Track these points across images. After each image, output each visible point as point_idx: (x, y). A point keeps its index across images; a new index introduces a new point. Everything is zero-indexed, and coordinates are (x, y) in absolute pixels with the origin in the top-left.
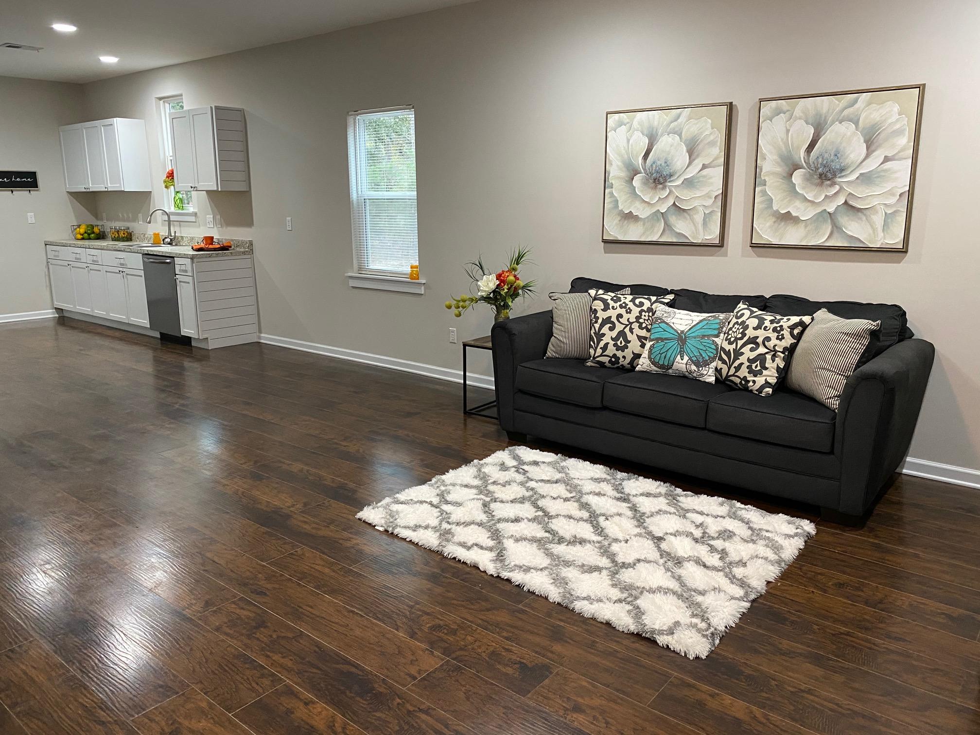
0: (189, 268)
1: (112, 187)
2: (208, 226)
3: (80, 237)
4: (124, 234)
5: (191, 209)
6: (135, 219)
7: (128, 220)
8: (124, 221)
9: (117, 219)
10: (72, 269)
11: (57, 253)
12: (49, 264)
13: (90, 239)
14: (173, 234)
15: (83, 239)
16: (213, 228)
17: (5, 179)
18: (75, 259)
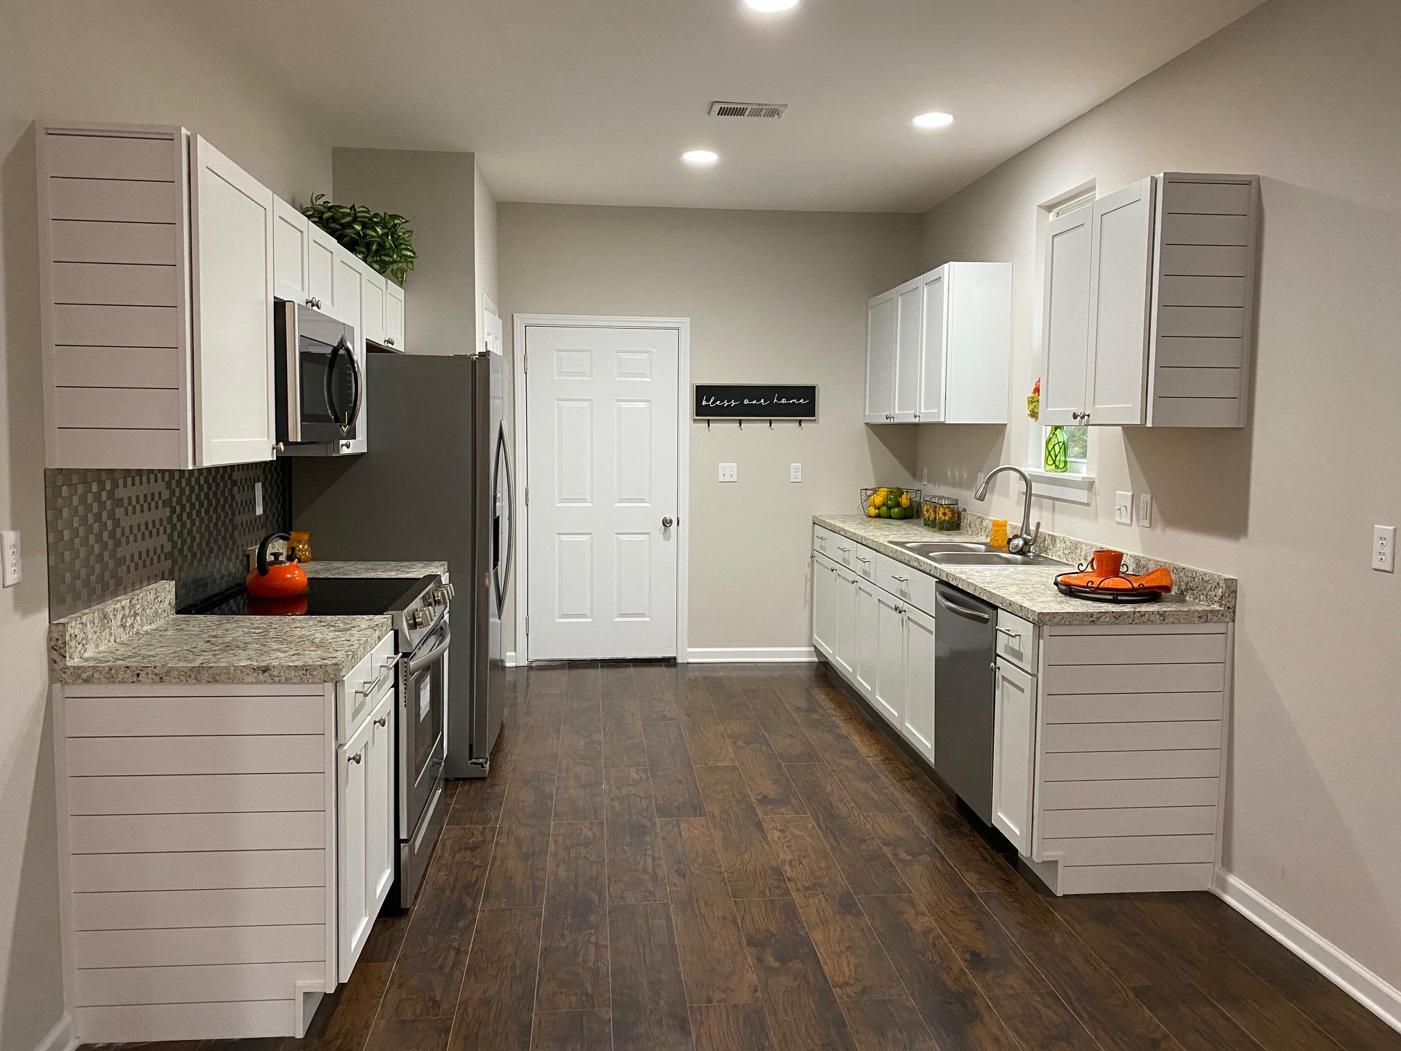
0: (1027, 649)
1: (926, 414)
2: (1118, 519)
3: (873, 511)
4: (944, 514)
5: (1082, 470)
6: (971, 483)
7: (962, 484)
8: (953, 485)
9: (943, 481)
10: (838, 579)
12: (815, 561)
13: (890, 517)
14: (1033, 528)
15: (878, 516)
16: (1128, 528)
17: (762, 401)
18: (843, 562)
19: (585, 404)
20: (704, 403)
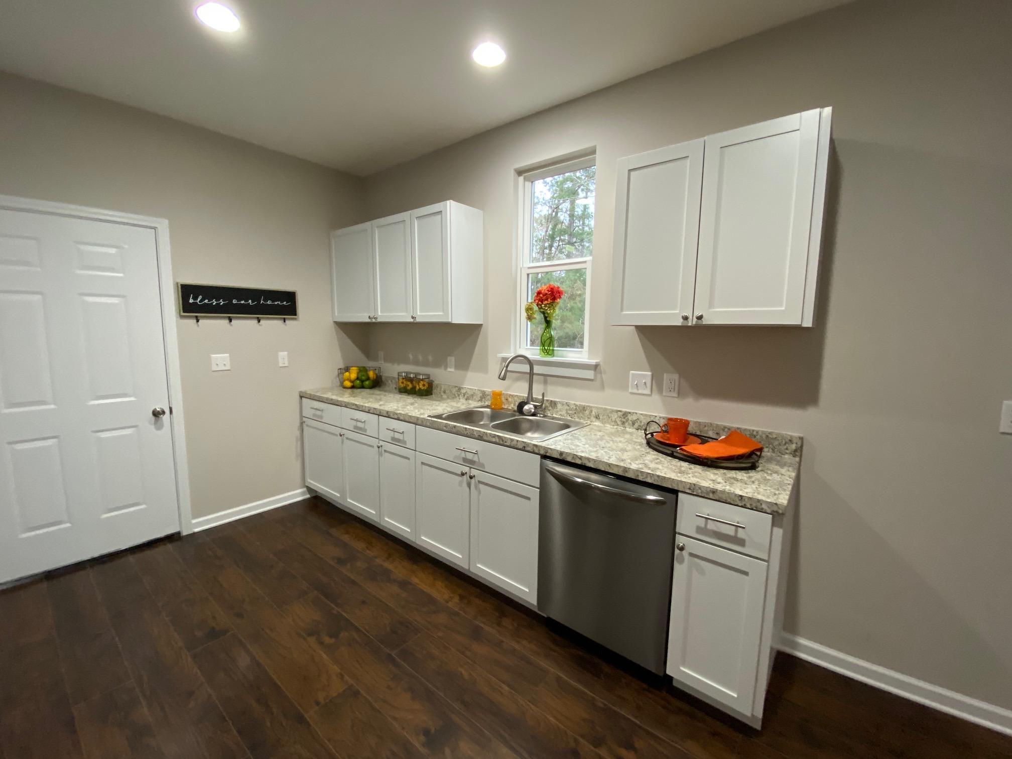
0: (756, 536)
1: (424, 315)
2: (633, 391)
3: (348, 384)
4: (424, 385)
6: (440, 363)
7: (426, 364)
8: (413, 363)
10: (346, 441)
11: (318, 413)
12: (304, 426)
13: (362, 387)
15: (353, 387)
16: (648, 398)
17: (250, 301)
18: (354, 428)
19: (37, 298)
20: (191, 301)
